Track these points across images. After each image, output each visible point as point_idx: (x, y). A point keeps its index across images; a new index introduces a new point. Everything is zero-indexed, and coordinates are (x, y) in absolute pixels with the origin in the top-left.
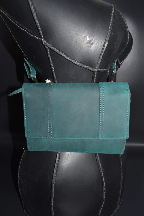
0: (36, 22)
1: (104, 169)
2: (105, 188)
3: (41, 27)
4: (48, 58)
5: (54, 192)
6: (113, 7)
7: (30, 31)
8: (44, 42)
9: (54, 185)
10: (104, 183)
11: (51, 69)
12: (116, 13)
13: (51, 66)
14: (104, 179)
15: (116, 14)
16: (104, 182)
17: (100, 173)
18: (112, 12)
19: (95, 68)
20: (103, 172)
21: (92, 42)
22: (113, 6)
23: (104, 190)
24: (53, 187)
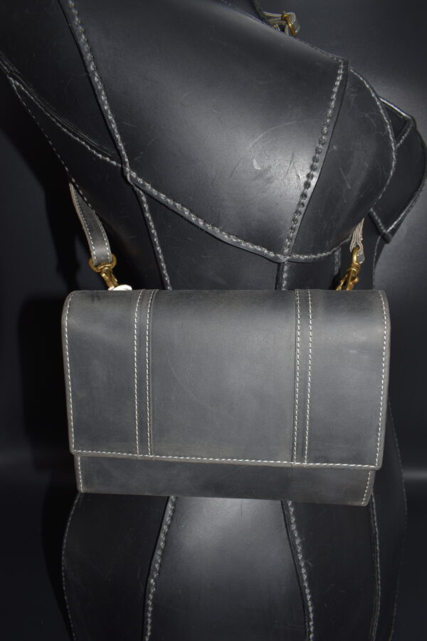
0: (107, 120)
1: (310, 564)
2: (311, 623)
3: (120, 133)
4: (145, 220)
5: (152, 618)
6: (342, 66)
7: (95, 144)
8: (131, 176)
9: (151, 597)
10: (311, 609)
11: (155, 253)
12: (348, 83)
13: (153, 245)
14: (310, 593)
15: (347, 88)
16: (310, 603)
17: (298, 575)
18: (336, 80)
19: (282, 253)
20: (308, 573)
21: (268, 176)
22: (340, 63)
23: (308, 630)
24: (150, 603)
